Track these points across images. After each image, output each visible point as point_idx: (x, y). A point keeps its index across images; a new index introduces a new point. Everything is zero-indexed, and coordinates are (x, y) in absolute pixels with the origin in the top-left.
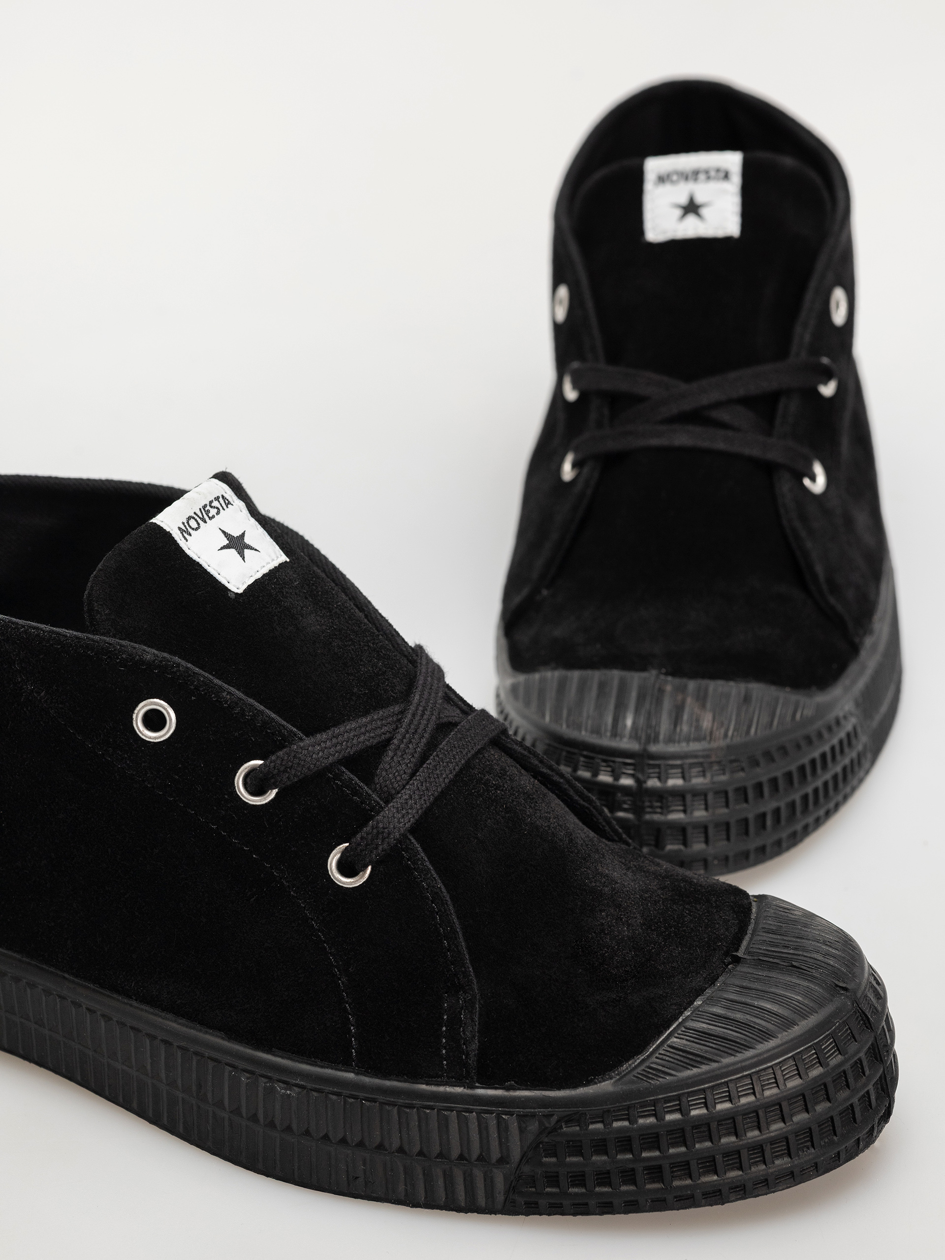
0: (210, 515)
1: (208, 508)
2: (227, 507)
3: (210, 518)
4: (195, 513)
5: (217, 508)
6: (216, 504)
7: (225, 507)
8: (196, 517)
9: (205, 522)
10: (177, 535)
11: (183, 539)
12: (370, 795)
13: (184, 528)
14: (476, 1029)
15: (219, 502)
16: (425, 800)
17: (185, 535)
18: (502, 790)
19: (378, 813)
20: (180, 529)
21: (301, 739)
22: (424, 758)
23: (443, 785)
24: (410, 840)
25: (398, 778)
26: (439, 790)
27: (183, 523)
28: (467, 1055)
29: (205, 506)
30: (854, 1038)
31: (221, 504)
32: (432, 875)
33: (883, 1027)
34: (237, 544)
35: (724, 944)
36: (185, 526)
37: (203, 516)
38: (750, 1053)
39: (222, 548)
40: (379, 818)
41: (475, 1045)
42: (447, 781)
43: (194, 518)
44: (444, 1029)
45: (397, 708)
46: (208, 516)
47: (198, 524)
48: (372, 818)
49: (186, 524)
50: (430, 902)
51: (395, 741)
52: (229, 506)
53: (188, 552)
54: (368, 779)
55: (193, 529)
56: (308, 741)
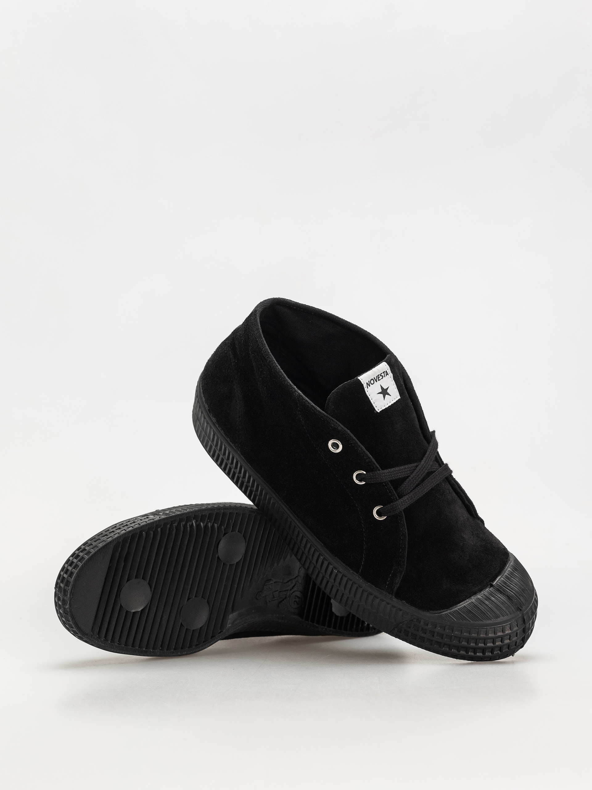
0: (379, 379)
1: (380, 376)
2: (386, 376)
3: (379, 380)
4: (374, 378)
5: (383, 376)
6: (383, 374)
7: (385, 376)
8: (374, 379)
9: (377, 382)
10: (365, 385)
11: (367, 387)
12: (395, 495)
13: (368, 383)
14: (400, 580)
15: (384, 373)
16: (412, 501)
17: (368, 386)
18: (440, 500)
19: (395, 501)
20: (367, 383)
21: (379, 470)
22: (417, 486)
23: (420, 496)
24: (402, 513)
25: (406, 491)
26: (418, 498)
27: (369, 381)
28: (394, 587)
29: (379, 375)
30: (517, 626)
31: (384, 375)
32: (405, 527)
33: (530, 623)
34: (384, 392)
35: (491, 576)
36: (369, 382)
37: (377, 379)
38: (481, 622)
39: (378, 393)
40: (395, 503)
41: (398, 585)
42: (422, 495)
43: (373, 380)
44: (391, 575)
45: (415, 464)
46: (378, 379)
47: (374, 382)
48: (392, 502)
49: (370, 382)
50: (401, 535)
51: (410, 478)
52: (387, 375)
53: (367, 393)
54: (396, 488)
55: (371, 384)
56: (381, 471)
